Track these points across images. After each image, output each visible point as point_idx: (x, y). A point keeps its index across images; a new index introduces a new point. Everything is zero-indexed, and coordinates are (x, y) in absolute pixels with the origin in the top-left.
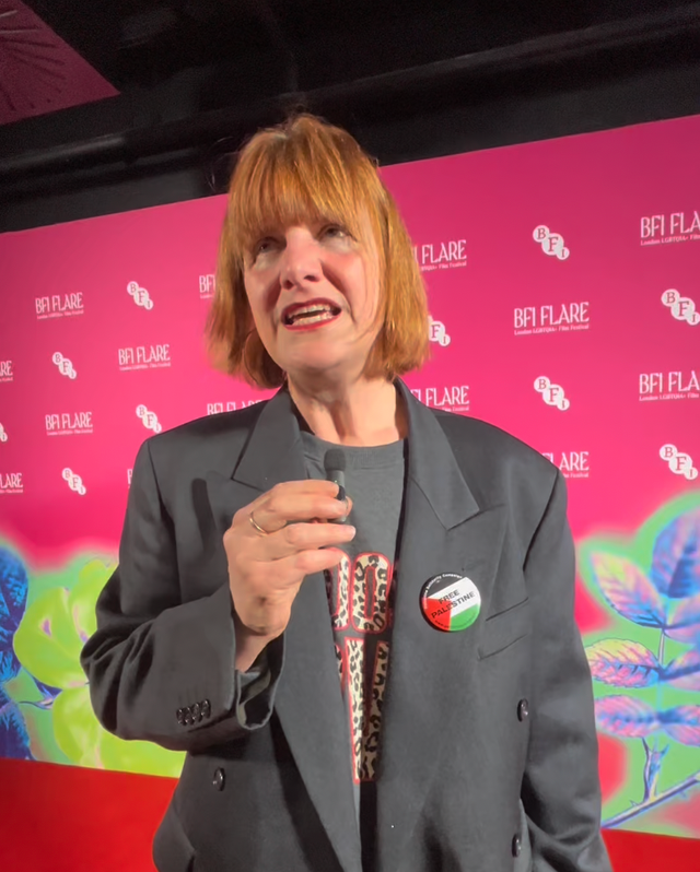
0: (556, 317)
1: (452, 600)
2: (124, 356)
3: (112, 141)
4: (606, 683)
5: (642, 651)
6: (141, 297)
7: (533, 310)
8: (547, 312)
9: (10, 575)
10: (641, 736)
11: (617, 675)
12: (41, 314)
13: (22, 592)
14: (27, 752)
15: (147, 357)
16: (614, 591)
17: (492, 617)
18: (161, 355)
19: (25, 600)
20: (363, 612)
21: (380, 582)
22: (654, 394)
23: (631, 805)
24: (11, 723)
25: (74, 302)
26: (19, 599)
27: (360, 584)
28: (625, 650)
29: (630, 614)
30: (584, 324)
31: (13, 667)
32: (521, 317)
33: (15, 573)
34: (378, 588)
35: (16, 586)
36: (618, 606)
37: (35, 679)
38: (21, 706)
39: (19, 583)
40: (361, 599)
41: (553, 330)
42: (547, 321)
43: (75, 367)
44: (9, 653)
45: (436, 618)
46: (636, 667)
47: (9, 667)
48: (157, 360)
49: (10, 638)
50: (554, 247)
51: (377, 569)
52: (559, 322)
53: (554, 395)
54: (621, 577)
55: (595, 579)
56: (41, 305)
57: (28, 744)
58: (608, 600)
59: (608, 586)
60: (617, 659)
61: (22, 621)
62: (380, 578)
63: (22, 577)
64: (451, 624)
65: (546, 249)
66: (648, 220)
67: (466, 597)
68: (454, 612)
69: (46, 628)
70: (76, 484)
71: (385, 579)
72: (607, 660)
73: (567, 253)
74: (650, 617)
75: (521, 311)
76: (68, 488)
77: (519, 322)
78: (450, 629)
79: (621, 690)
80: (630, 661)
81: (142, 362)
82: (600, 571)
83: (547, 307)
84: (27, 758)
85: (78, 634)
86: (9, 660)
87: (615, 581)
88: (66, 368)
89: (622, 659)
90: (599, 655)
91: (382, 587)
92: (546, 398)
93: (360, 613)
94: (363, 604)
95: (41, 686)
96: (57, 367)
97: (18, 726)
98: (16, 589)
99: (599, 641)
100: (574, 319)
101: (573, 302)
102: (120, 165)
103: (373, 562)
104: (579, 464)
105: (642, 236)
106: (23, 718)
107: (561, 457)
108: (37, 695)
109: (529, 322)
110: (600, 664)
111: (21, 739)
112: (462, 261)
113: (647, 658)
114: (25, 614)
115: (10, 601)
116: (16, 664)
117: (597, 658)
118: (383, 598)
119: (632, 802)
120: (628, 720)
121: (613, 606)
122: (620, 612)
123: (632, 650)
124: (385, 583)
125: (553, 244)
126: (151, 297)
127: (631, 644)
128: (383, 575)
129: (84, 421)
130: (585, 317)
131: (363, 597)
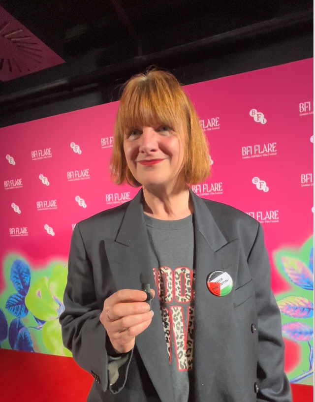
0: (261, 150)
1: (221, 282)
2: (69, 175)
3: (62, 82)
4: (290, 316)
5: (307, 301)
6: (76, 149)
7: (251, 147)
8: (257, 148)
9: (23, 272)
10: (308, 340)
11: (295, 312)
12: (34, 158)
13: (28, 279)
14: (31, 349)
15: (80, 175)
16: (292, 274)
17: (237, 289)
18: (85, 174)
19: (29, 283)
20: (180, 294)
21: (187, 279)
22: (308, 183)
23: (303, 372)
24: (25, 336)
25: (48, 152)
26: (27, 282)
27: (177, 281)
28: (298, 301)
29: (301, 284)
30: (274, 152)
31: (25, 312)
32: (245, 151)
33: (25, 271)
34: (187, 282)
35: (25, 276)
36: (294, 281)
37: (34, 316)
38: (29, 329)
39: (27, 275)
40: (179, 288)
41: (260, 156)
42: (257, 152)
43: (49, 180)
44: (23, 305)
45: (214, 291)
46: (304, 309)
47: (23, 312)
48: (84, 176)
49: (24, 299)
50: (259, 118)
51: (185, 274)
52: (263, 152)
53: (261, 185)
54: (296, 268)
55: (283, 268)
56: (34, 154)
57: (32, 345)
58: (290, 278)
59: (290, 271)
60: (295, 305)
61: (29, 291)
62: (187, 277)
63: (28, 273)
64: (221, 293)
65: (256, 119)
66: (303, 104)
67: (226, 281)
68: (222, 287)
69: (39, 294)
70: (50, 231)
71: (189, 278)
72: (290, 305)
73: (265, 121)
74: (309, 285)
75: (245, 148)
76: (47, 234)
77: (244, 153)
78: (221, 295)
79: (297, 319)
80: (301, 306)
81: (77, 177)
82: (285, 265)
83: (257, 146)
84: (32, 351)
85: (53, 297)
86: (23, 309)
87: (293, 269)
88: (45, 181)
89: (297, 305)
90: (286, 304)
91: (188, 281)
92: (258, 187)
93: (179, 294)
94: (180, 290)
95: (37, 320)
96: (41, 181)
97: (28, 337)
98: (26, 278)
99: (286, 297)
100: (270, 150)
101: (269, 143)
102: (66, 92)
103: (183, 271)
104: (274, 216)
105: (300, 111)
106: (30, 333)
107: (266, 213)
108: (36, 324)
109: (249, 153)
110: (287, 308)
111: (29, 343)
112: (217, 127)
113: (309, 304)
114: (30, 288)
115: (23, 283)
116: (26, 310)
117: (285, 305)
118: (190, 286)
119: (304, 371)
120: (301, 333)
121: (292, 281)
122: (295, 283)
123: (301, 301)
124: (190, 279)
125: (259, 117)
126: (81, 149)
127: (301, 298)
128: (188, 276)
129: (53, 204)
130: (275, 149)
131: (180, 287)
